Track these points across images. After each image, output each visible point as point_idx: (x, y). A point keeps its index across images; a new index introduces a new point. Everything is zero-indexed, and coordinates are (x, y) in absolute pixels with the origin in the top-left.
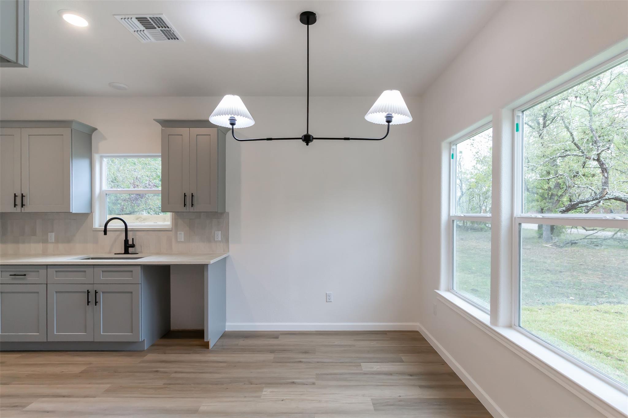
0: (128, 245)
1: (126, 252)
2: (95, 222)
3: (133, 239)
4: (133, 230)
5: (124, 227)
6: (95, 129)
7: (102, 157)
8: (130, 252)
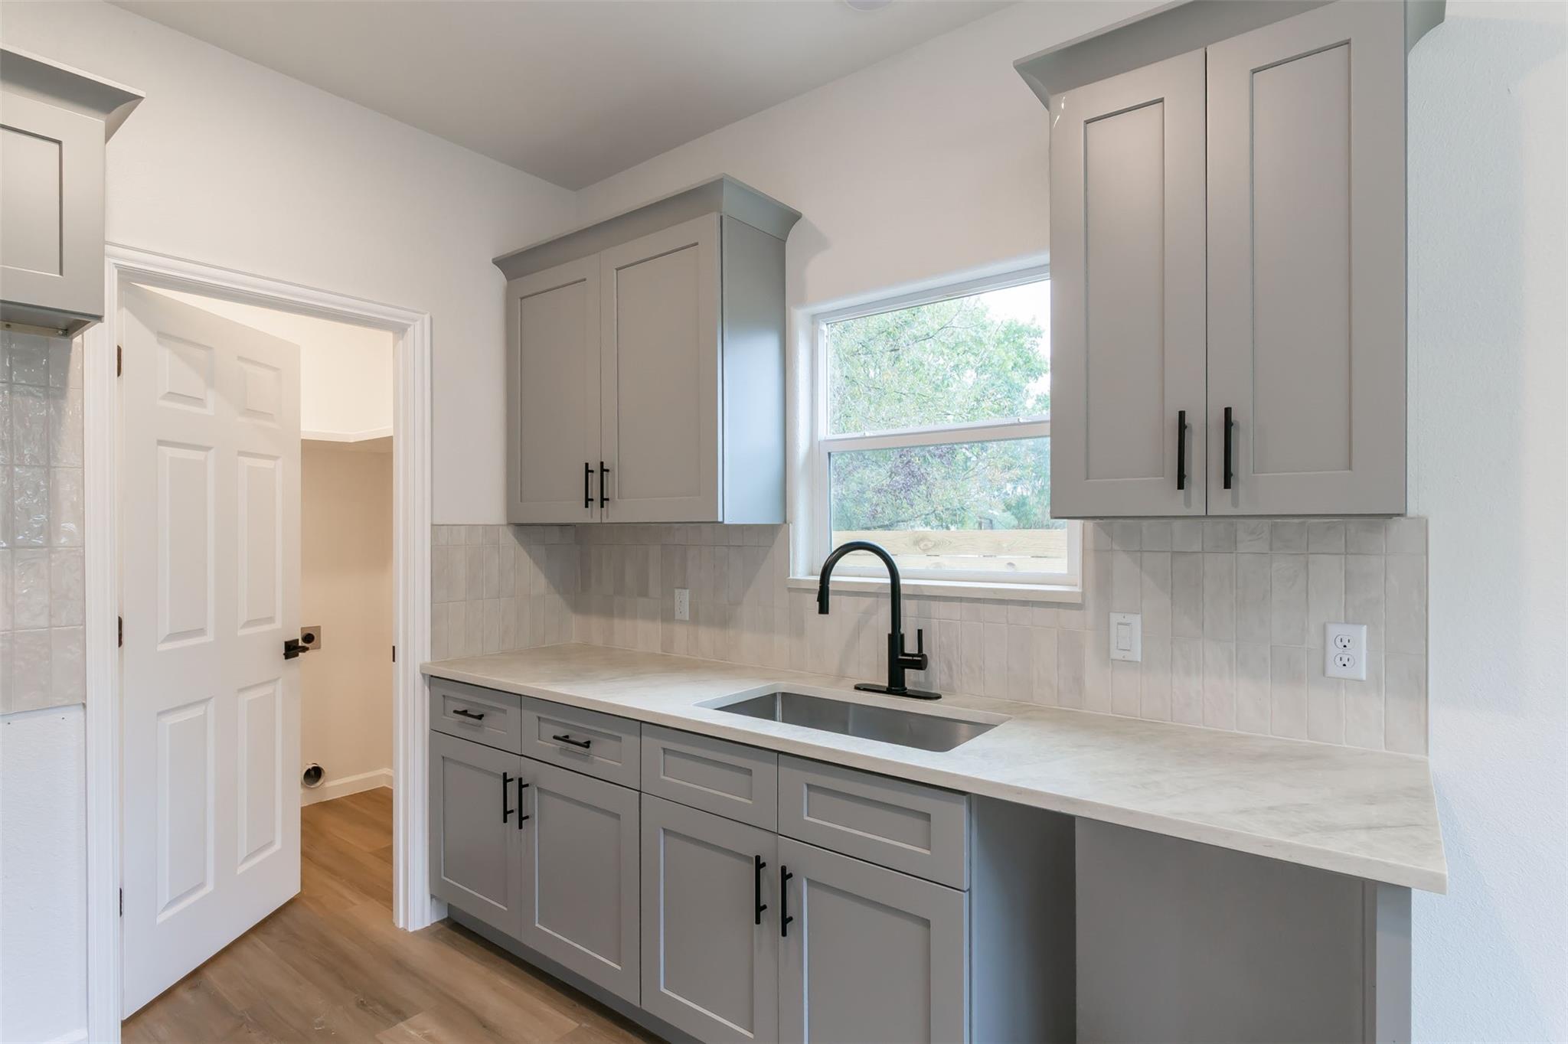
0: (900, 657)
1: (896, 686)
2: (794, 554)
3: (920, 632)
4: (920, 596)
5: (888, 581)
6: (794, 217)
7: (815, 318)
8: (909, 686)
